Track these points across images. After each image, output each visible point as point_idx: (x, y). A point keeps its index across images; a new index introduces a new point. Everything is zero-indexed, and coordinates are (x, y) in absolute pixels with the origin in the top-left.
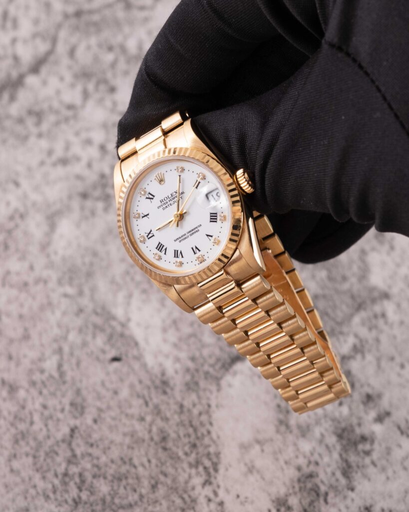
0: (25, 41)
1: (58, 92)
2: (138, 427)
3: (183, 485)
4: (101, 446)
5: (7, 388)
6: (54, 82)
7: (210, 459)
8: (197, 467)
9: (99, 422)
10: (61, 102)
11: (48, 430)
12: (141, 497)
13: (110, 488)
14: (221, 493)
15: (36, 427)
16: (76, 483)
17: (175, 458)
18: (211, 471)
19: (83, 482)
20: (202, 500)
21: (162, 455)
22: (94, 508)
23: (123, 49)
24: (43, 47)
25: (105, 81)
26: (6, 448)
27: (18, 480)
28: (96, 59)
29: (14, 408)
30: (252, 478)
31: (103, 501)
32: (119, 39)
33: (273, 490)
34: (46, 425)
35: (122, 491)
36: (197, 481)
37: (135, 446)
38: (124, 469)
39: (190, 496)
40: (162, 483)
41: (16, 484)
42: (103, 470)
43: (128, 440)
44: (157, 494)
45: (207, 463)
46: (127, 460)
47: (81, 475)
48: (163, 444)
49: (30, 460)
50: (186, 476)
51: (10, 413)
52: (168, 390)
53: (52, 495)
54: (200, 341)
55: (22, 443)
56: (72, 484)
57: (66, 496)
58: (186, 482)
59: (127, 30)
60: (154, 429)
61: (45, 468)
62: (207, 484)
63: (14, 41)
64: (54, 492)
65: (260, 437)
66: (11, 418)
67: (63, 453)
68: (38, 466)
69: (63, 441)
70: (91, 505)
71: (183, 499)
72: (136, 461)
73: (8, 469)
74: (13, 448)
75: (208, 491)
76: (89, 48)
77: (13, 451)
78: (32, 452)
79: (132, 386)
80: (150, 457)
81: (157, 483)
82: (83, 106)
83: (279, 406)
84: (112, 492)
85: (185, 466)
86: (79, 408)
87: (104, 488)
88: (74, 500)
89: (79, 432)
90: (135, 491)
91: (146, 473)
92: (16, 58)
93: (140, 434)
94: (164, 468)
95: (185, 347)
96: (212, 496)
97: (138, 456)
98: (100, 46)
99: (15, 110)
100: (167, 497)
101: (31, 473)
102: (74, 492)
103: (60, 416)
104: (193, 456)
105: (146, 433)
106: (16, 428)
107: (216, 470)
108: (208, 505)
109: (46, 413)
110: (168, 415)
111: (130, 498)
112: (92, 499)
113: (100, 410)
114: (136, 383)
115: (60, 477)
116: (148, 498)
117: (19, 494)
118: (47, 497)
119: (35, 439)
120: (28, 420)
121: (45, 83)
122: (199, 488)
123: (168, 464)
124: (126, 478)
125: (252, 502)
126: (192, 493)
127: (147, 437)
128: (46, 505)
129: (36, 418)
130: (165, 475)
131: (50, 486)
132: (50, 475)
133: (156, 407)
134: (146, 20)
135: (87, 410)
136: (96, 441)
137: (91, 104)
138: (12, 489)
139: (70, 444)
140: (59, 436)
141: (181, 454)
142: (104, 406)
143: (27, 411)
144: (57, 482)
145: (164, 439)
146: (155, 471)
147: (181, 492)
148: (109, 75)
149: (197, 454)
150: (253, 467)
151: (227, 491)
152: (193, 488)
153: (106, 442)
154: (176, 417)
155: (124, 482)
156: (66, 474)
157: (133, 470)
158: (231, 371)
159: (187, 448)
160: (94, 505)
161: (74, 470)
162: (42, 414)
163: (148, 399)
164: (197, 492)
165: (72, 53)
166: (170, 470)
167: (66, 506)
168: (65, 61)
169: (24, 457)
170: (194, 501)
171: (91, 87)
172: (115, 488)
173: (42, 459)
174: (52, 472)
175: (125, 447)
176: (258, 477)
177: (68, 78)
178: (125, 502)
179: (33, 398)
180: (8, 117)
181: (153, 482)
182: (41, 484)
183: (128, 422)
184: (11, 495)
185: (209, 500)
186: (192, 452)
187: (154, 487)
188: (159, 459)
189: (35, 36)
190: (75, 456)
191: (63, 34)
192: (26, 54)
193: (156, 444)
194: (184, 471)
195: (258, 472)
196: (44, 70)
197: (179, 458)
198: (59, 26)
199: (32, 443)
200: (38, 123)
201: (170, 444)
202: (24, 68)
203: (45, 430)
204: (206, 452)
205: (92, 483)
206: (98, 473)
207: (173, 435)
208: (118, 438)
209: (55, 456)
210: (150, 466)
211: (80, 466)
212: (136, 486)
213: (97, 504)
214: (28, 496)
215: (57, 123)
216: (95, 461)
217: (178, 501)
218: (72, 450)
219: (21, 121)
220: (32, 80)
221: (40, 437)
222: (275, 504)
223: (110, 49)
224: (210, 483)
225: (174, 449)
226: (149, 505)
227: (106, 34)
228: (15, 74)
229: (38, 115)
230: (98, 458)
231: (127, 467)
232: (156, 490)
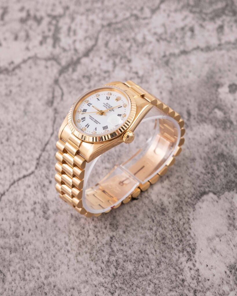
0: (81, 41)
1: (99, 65)
2: (148, 233)
3: (175, 262)
4: (128, 245)
5: (74, 219)
6: (97, 60)
7: (190, 247)
8: (183, 252)
9: (126, 233)
10: (101, 70)
11: (98, 239)
12: (152, 270)
13: (133, 267)
14: (197, 265)
15: (91, 238)
16: (114, 266)
17: (170, 248)
18: (191, 253)
19: (118, 264)
20: (186, 269)
21: (163, 247)
22: (125, 278)
23: (135, 40)
24: (90, 43)
25: (126, 57)
26: (74, 250)
27: (81, 266)
28: (120, 46)
29: (78, 229)
30: (214, 256)
31: (130, 274)
32: (133, 35)
33: (227, 261)
34: (97, 236)
35: (140, 267)
36: (183, 259)
37: (147, 243)
38: (141, 256)
39: (179, 268)
40: (163, 262)
41: (80, 269)
42: (129, 258)
43: (143, 241)
44: (160, 268)
45: (189, 249)
46: (143, 251)
47: (117, 261)
48: (163, 241)
49: (88, 255)
50: (177, 257)
51: (76, 232)
52: (165, 213)
53: (100, 273)
54: (183, 185)
55: (83, 247)
56: (112, 266)
57: (109, 273)
58: (177, 261)
59: (136, 30)
60: (158, 234)
61: (96, 259)
62: (189, 260)
63: (75, 41)
64: (102, 271)
65: (219, 234)
66: (77, 234)
67: (107, 250)
68: (92, 258)
69: (106, 244)
70: (123, 277)
71: (176, 269)
72: (148, 252)
73: (76, 261)
74: (78, 250)
75: (190, 264)
76: (116, 41)
77: (78, 251)
78: (89, 251)
79: (144, 212)
80: (156, 249)
81: (160, 262)
82: (113, 71)
83: (229, 216)
84: (135, 269)
85: (176, 252)
86: (115, 226)
87: (130, 267)
88: (113, 274)
89: (115, 238)
90: (148, 267)
91: (154, 257)
92: (76, 50)
93: (150, 237)
94: (164, 254)
95: (174, 189)
96: (192, 266)
97: (149, 249)
98: (122, 40)
99: (75, 76)
100: (166, 269)
101: (89, 262)
102: (113, 270)
103: (104, 231)
104: (181, 246)
105: (153, 236)
106: (80, 239)
107: (194, 253)
108: (190, 272)
109: (97, 230)
110: (166, 226)
111: (145, 271)
112: (123, 273)
113: (127, 226)
114: (147, 210)
115: (105, 263)
116: (156, 270)
117: (82, 274)
118: (98, 274)
119: (90, 244)
120: (86, 234)
121: (92, 61)
122: (184, 263)
123: (166, 252)
124: (143, 261)
125: (215, 268)
126: (180, 266)
127: (154, 238)
128: (98, 278)
129: (91, 233)
130: (165, 258)
131: (100, 268)
132: (99, 262)
133: (159, 222)
134: (147, 24)
135: (120, 227)
136: (125, 243)
137: (117, 69)
138: (78, 271)
139: (110, 245)
140: (104, 242)
141: (173, 246)
142: (129, 224)
143: (85, 230)
144: (103, 266)
145: (164, 239)
146: (159, 256)
147: (174, 266)
148: (127, 54)
149: (183, 245)
150: (215, 249)
151: (201, 263)
152: (181, 263)
153: (131, 243)
154: (170, 226)
155: (141, 263)
156: (108, 261)
157: (147, 256)
158: (201, 200)
159: (177, 242)
160: (125, 276)
161: (113, 258)
162: (94, 231)
163: (154, 218)
164: (183, 265)
165: (106, 44)
166: (168, 255)
167: (109, 278)
168: (103, 49)
169: (84, 254)
170: (182, 270)
171: (117, 61)
172: (137, 266)
173: (95, 254)
174: (101, 261)
175: (142, 245)
176: (219, 255)
177: (105, 57)
178: (142, 273)
179: (89, 223)
180: (72, 80)
181: (158, 262)
182: (94, 268)
183: (143, 232)
184: (77, 275)
185: (191, 269)
186: (179, 244)
187: (159, 264)
188: (161, 249)
189: (85, 38)
190: (113, 251)
191: (101, 36)
192: (81, 47)
193: (159, 241)
194: (176, 254)
195: (218, 252)
196: (91, 55)
197: (172, 248)
198: (99, 32)
199: (89, 246)
200: (89, 81)
201: (167, 241)
202: (80, 55)
203: (96, 239)
204: (188, 243)
205: (123, 265)
206: (126, 259)
207: (169, 236)
208: (137, 240)
209: (102, 252)
210: (156, 253)
211: (116, 256)
212: (148, 265)
213: (126, 276)
214: (87, 274)
215: (100, 81)
216: (125, 253)
217: (173, 271)
218: (112, 248)
219: (79, 81)
220: (84, 60)
221: (93, 243)
222: (229, 269)
223: (128, 40)
224: (191, 260)
225: (170, 243)
226: (156, 274)
227: (125, 33)
228: (75, 58)
229: (88, 78)
230: (126, 252)
231: (143, 255)
232: (160, 266)
